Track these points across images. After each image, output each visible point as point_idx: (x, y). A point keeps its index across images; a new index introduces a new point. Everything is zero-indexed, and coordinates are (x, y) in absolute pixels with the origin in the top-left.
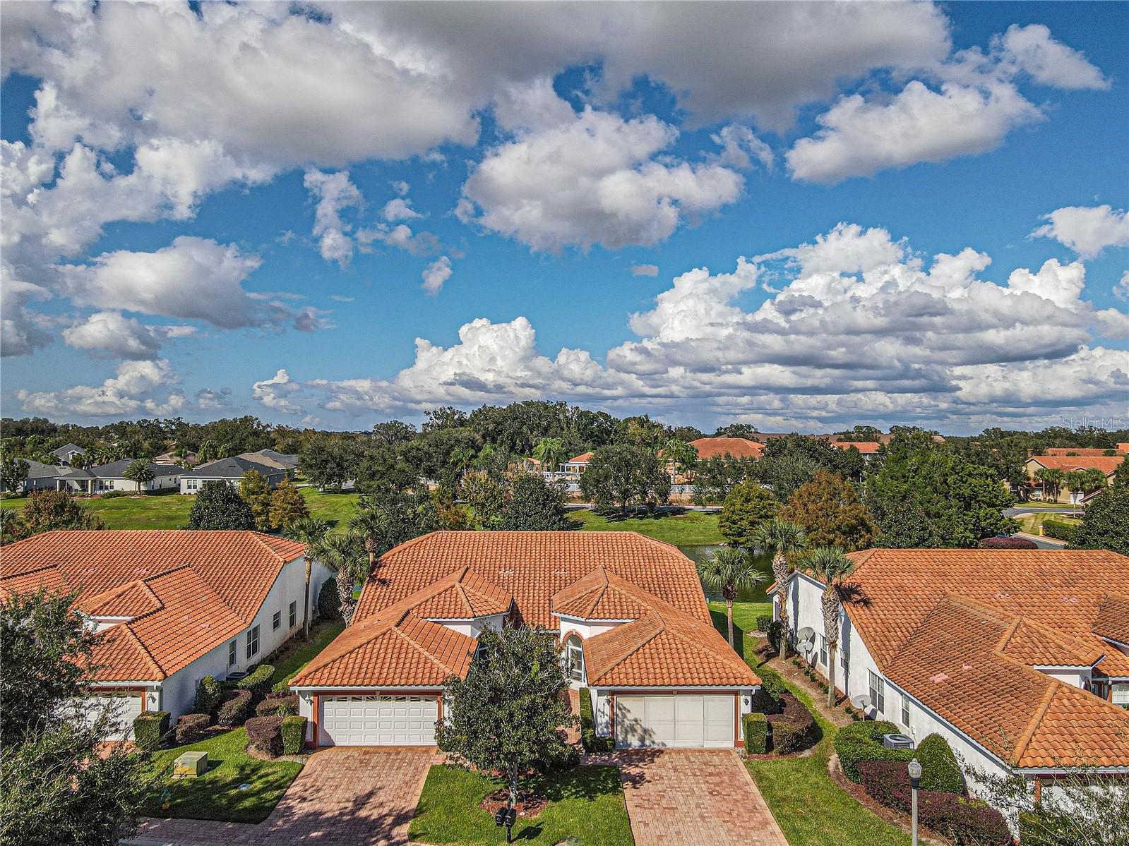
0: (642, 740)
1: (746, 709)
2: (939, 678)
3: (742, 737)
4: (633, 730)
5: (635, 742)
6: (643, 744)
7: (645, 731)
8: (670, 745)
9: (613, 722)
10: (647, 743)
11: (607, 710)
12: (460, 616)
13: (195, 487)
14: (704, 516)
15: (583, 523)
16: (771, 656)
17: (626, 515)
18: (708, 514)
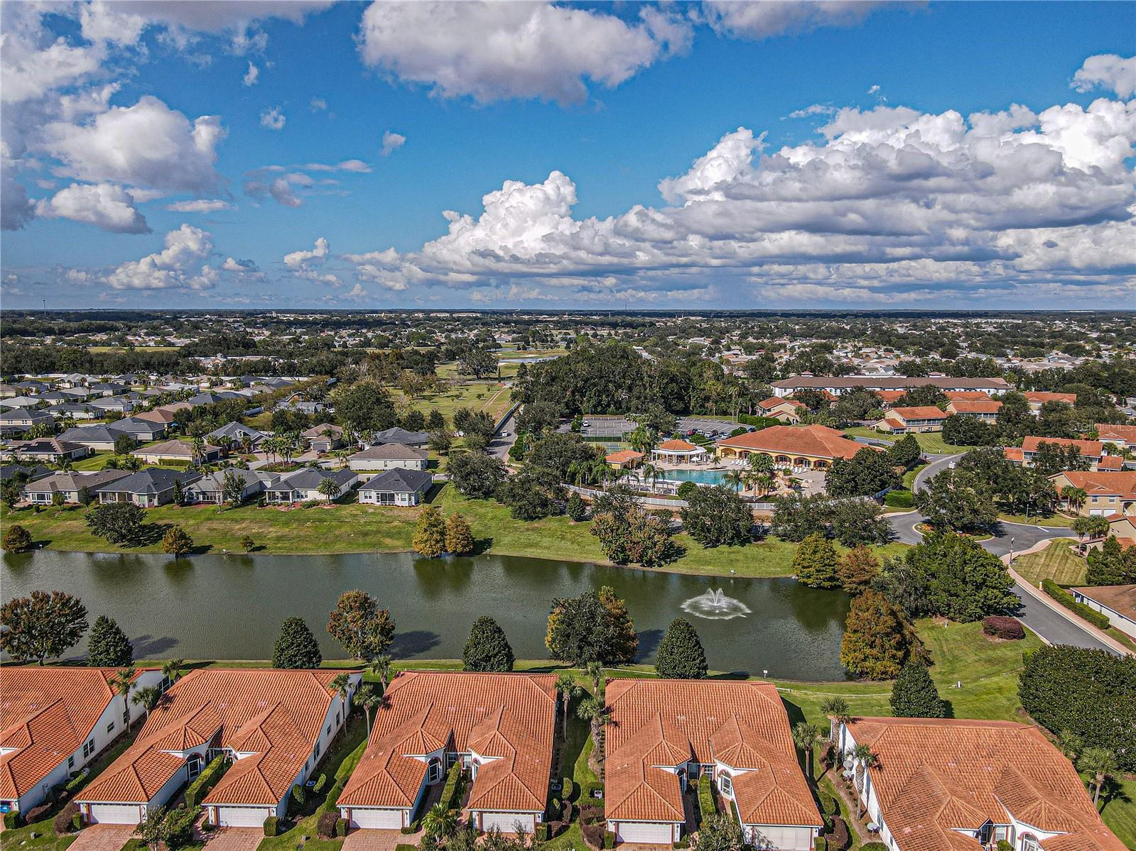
0: (767, 845)
1: (816, 835)
2: (907, 830)
3: (813, 846)
4: (763, 841)
5: (763, 846)
7: (769, 842)
8: (780, 848)
9: (753, 838)
10: (769, 847)
11: (751, 832)
12: (669, 764)
13: (370, 497)
14: (780, 544)
15: (685, 550)
16: (829, 766)
17: (718, 541)
18: (783, 540)
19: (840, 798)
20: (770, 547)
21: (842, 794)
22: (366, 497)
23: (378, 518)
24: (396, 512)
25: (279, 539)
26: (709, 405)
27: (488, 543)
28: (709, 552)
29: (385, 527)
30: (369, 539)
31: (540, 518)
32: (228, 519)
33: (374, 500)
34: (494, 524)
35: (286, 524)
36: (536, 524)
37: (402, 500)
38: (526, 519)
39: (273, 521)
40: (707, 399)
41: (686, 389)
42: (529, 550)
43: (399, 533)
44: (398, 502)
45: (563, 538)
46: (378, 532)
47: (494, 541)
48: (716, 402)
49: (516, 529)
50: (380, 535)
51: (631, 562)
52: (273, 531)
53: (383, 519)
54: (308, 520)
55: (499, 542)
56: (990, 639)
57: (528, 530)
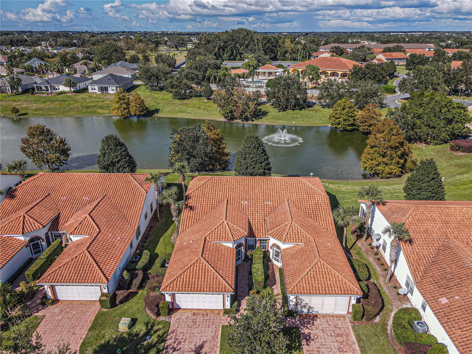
0: (308, 310)
1: (354, 302)
2: (444, 301)
3: (351, 310)
4: (305, 306)
5: (305, 311)
6: (309, 312)
7: (310, 307)
8: (320, 312)
9: (296, 304)
10: (311, 311)
11: (294, 300)
12: (228, 240)
13: (95, 89)
14: (321, 109)
15: (267, 113)
16: (359, 237)
17: (287, 108)
18: (324, 107)
19: (370, 263)
20: (316, 111)
21: (371, 260)
22: (92, 89)
23: (97, 100)
24: (108, 96)
25: (37, 110)
26: (287, 55)
27: (157, 111)
28: (281, 114)
29: (100, 104)
30: (89, 110)
31: (188, 99)
32: (11, 100)
33: (97, 91)
34: (162, 102)
35: (44, 102)
36: (185, 101)
37: (112, 90)
38: (180, 99)
39: (36, 101)
40: (286, 52)
41: (276, 47)
42: (179, 114)
43: (108, 107)
44: (110, 92)
45: (199, 108)
46: (96, 106)
47: (161, 110)
48: (291, 54)
49: (174, 104)
50: (96, 108)
51: (236, 119)
52: (35, 106)
53: (100, 100)
54: (57, 101)
55: (163, 111)
56: (455, 153)
57: (180, 104)
